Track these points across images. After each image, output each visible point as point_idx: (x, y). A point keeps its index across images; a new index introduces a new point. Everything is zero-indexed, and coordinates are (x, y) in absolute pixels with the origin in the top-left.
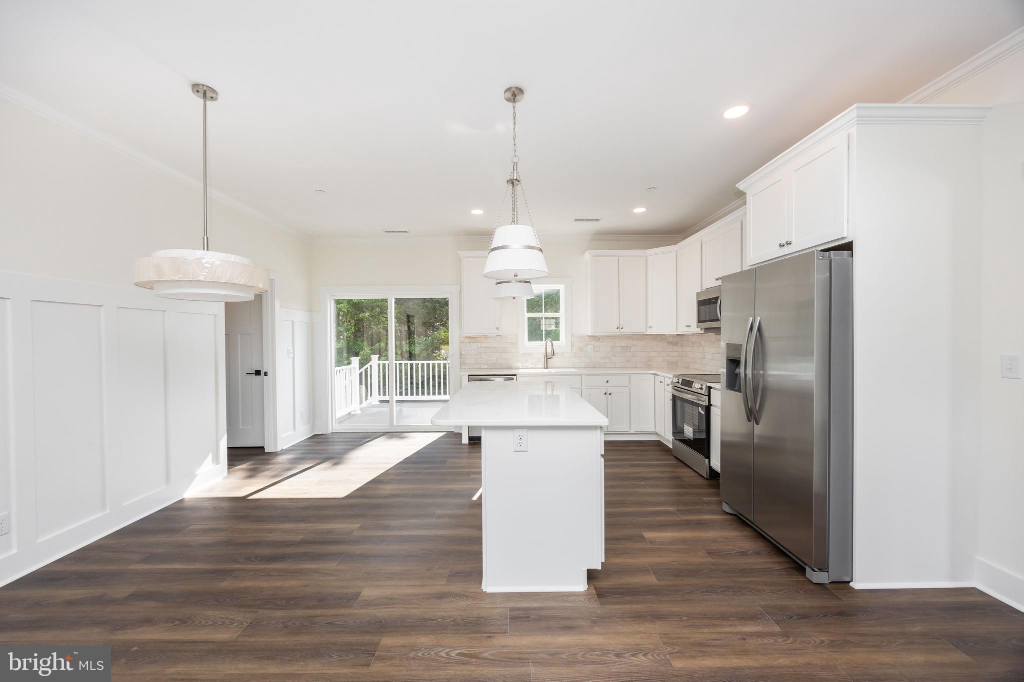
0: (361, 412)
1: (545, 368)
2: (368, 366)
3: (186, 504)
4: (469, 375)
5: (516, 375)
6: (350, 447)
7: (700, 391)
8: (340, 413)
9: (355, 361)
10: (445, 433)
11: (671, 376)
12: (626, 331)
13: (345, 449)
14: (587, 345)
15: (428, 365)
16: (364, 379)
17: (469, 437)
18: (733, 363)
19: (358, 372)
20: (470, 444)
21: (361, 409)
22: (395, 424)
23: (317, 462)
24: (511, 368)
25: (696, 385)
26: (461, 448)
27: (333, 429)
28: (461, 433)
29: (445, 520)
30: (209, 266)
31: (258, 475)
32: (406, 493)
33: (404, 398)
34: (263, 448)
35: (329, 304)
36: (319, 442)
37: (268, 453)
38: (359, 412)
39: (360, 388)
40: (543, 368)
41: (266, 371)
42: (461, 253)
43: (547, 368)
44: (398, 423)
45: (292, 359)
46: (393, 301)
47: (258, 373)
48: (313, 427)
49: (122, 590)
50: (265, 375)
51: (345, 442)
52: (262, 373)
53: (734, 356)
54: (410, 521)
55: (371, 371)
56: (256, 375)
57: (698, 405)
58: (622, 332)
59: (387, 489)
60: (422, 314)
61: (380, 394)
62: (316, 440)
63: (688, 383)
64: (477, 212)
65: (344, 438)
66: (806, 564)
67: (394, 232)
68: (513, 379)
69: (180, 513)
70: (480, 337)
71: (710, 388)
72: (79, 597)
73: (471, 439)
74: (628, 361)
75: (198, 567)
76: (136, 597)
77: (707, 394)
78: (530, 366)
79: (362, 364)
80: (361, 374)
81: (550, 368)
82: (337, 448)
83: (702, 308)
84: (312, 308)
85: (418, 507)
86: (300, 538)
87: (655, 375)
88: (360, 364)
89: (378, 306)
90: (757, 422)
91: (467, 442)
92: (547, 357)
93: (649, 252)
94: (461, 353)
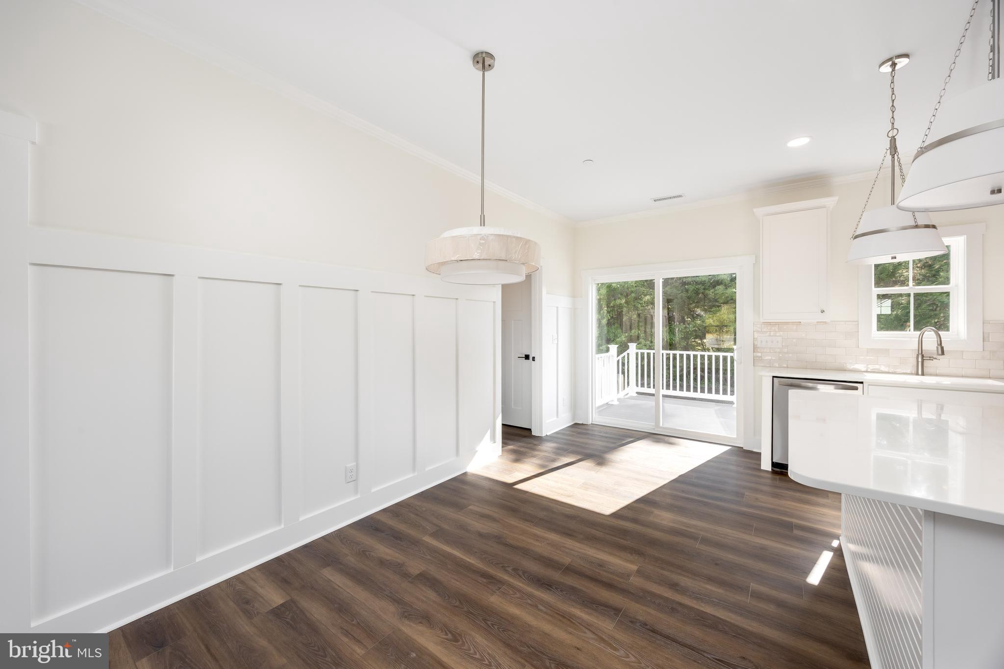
0: (618, 403)
1: (917, 374)
2: (625, 354)
3: (469, 478)
4: (773, 377)
5: (862, 383)
6: (613, 445)
8: (599, 402)
9: (613, 348)
10: (729, 448)
13: (607, 447)
15: (688, 357)
16: (623, 368)
17: (773, 463)
19: (616, 359)
20: (773, 472)
21: (619, 400)
22: (661, 425)
23: (579, 457)
24: (843, 370)
26: (759, 477)
27: (593, 420)
28: (760, 454)
29: (771, 608)
30: (484, 242)
31: (526, 460)
32: (693, 532)
33: (671, 392)
34: (530, 430)
35: (590, 287)
36: (579, 433)
37: (535, 437)
38: (616, 403)
39: (618, 377)
40: (912, 374)
41: (534, 356)
42: (760, 211)
43: (923, 374)
44: (666, 425)
45: (556, 345)
46: (661, 281)
47: (527, 357)
48: (574, 415)
49: (415, 566)
50: (533, 360)
51: (606, 437)
52: (531, 358)
54: (708, 587)
55: (628, 359)
56: (525, 359)
59: (666, 518)
60: (681, 299)
61: (637, 385)
62: (576, 430)
64: (799, 142)
65: (605, 433)
67: (665, 199)
68: (856, 389)
69: (464, 487)
70: (787, 323)
72: (388, 558)
73: (774, 465)
75: (473, 562)
76: (424, 579)
78: (883, 368)
79: (620, 352)
80: (618, 361)
81: (931, 375)
82: (598, 444)
84: (575, 294)
85: (717, 564)
86: (567, 560)
88: (618, 352)
89: (632, 292)
91: (770, 469)
92: (922, 357)
94: (755, 345)
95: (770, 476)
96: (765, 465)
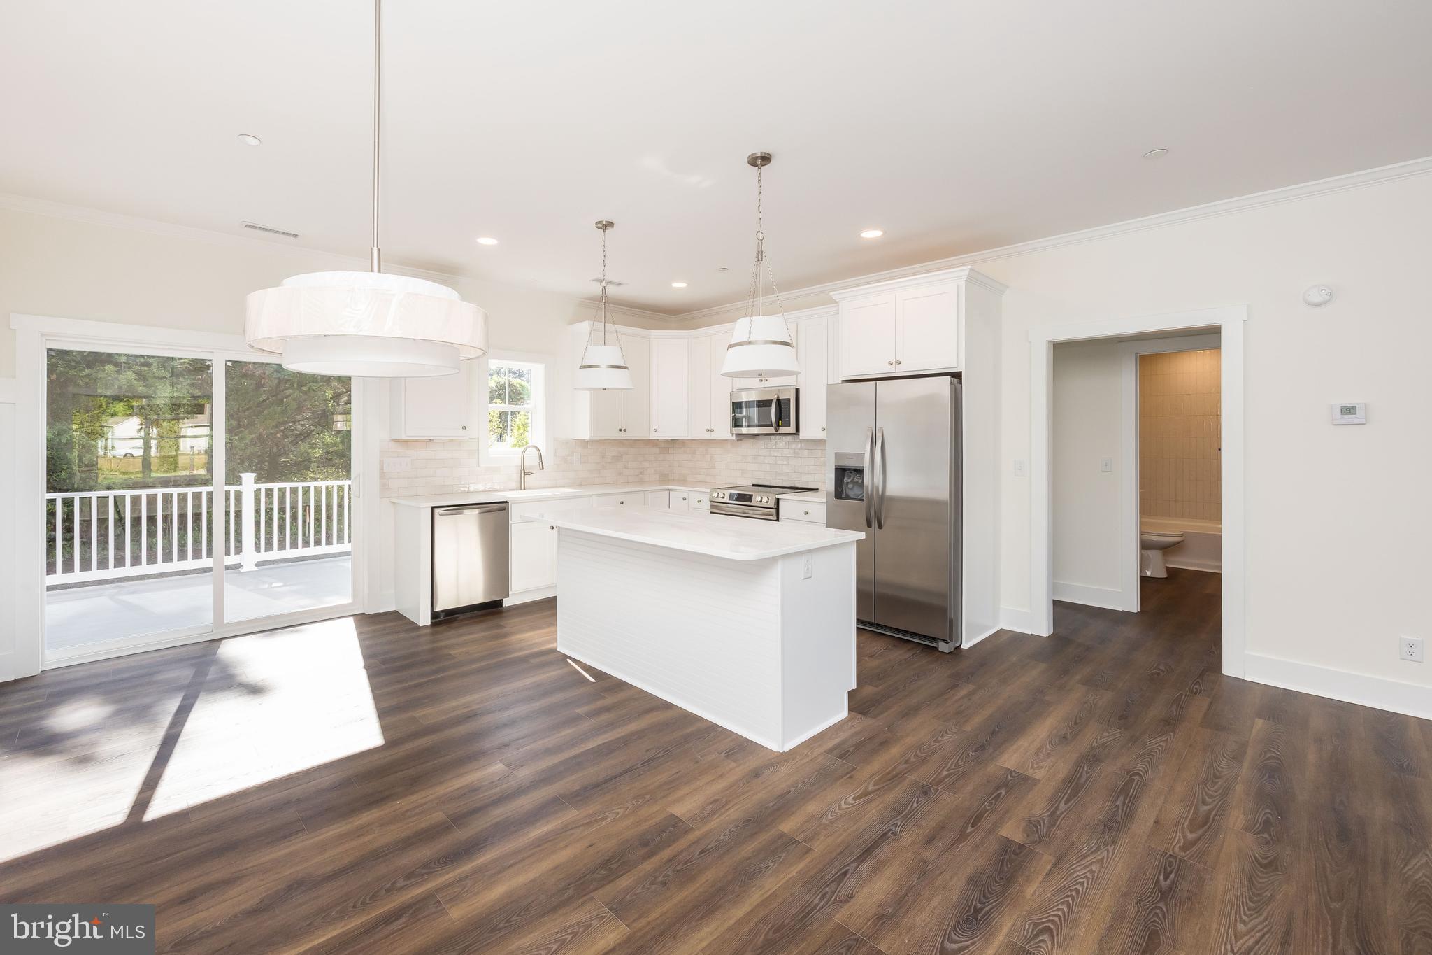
1: (521, 489)
4: (433, 507)
5: (506, 502)
7: (762, 504)
12: (630, 435)
17: (431, 613)
18: (845, 472)
20: (433, 625)
43: (524, 489)
46: (224, 365)
53: (847, 465)
58: (623, 436)
64: (487, 241)
66: (934, 639)
67: (256, 228)
71: (776, 499)
74: (620, 474)
81: (530, 489)
83: (738, 411)
87: (669, 491)
90: (880, 527)
91: (429, 623)
92: (524, 472)
93: (654, 333)
94: (381, 469)
95: (428, 631)
96: (424, 620)
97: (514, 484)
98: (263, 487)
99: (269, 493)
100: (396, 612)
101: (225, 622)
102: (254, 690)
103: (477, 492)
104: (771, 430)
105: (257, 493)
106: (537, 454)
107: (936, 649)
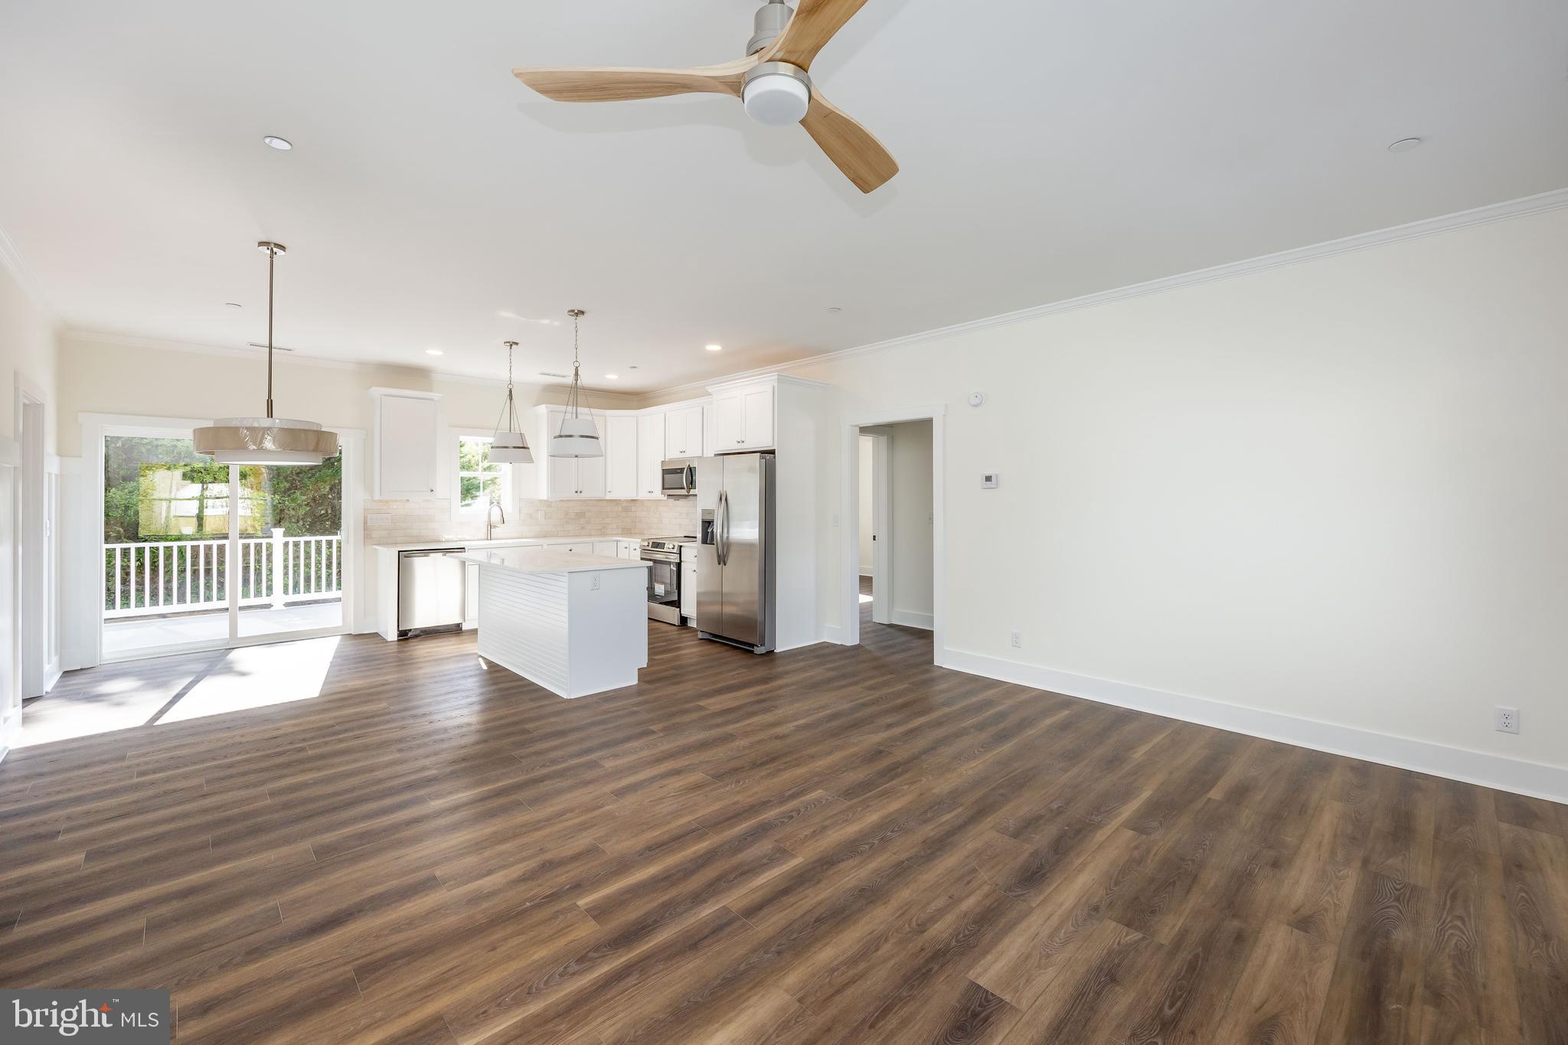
1: (487, 539)
4: (399, 552)
5: (463, 548)
7: (672, 551)
11: (640, 540)
12: (585, 495)
14: (538, 511)
17: (399, 633)
18: (707, 524)
20: (399, 640)
25: (668, 546)
26: (387, 647)
27: (103, 658)
35: (100, 442)
40: (485, 540)
42: (378, 391)
43: (492, 539)
45: (48, 538)
48: (62, 660)
53: (708, 518)
57: (669, 563)
58: (579, 496)
63: (657, 545)
66: (753, 646)
67: (259, 346)
70: (396, 501)
71: (681, 547)
77: (678, 552)
81: (495, 539)
83: (666, 476)
84: (63, 450)
87: (617, 541)
90: (725, 565)
91: (396, 639)
92: (491, 526)
93: (609, 412)
94: (365, 523)
95: (396, 643)
96: (392, 635)
97: (484, 536)
98: (291, 540)
99: (296, 545)
100: (377, 633)
101: (239, 636)
102: (243, 674)
103: (447, 541)
104: (684, 492)
105: (286, 544)
106: (500, 512)
107: (752, 652)
